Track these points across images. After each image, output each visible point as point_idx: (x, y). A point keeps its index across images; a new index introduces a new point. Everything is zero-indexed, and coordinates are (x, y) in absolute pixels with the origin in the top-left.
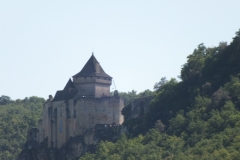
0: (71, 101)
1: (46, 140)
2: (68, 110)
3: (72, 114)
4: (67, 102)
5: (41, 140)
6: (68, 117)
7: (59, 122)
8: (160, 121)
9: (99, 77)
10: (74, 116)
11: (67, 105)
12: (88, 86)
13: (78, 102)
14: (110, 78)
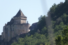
0: (12, 25)
1: (4, 39)
2: (11, 28)
3: (12, 30)
4: (11, 26)
5: (3, 39)
6: (11, 31)
7: (8, 33)
8: (38, 30)
9: (22, 17)
10: (13, 30)
11: (11, 27)
12: (18, 20)
13: (14, 25)
14: (26, 18)
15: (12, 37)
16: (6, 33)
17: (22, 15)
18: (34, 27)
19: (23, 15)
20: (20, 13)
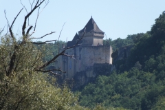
0: (78, 49)
2: (75, 54)
3: (78, 57)
4: (75, 49)
7: (69, 62)
8: (138, 62)
9: (96, 32)
10: (80, 59)
11: (75, 51)
12: (89, 38)
13: (83, 49)
14: (103, 33)
15: (78, 71)
16: (64, 62)
17: (95, 29)
18: (123, 53)
19: (97, 28)
20: (91, 24)
